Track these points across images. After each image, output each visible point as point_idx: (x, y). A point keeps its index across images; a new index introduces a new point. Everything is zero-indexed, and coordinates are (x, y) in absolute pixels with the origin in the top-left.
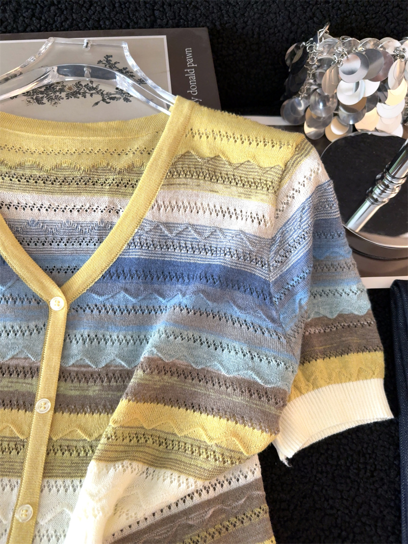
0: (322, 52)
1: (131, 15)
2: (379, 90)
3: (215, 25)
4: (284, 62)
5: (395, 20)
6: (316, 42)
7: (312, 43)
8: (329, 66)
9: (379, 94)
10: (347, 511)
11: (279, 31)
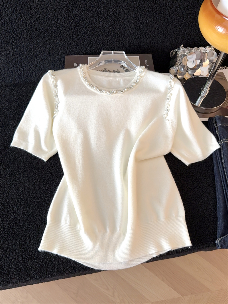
0: (181, 53)
1: (124, 45)
2: (200, 63)
3: (149, 47)
4: (170, 56)
5: (203, 41)
6: (180, 50)
7: (178, 50)
8: (184, 56)
9: (200, 64)
10: (199, 176)
11: (168, 47)
